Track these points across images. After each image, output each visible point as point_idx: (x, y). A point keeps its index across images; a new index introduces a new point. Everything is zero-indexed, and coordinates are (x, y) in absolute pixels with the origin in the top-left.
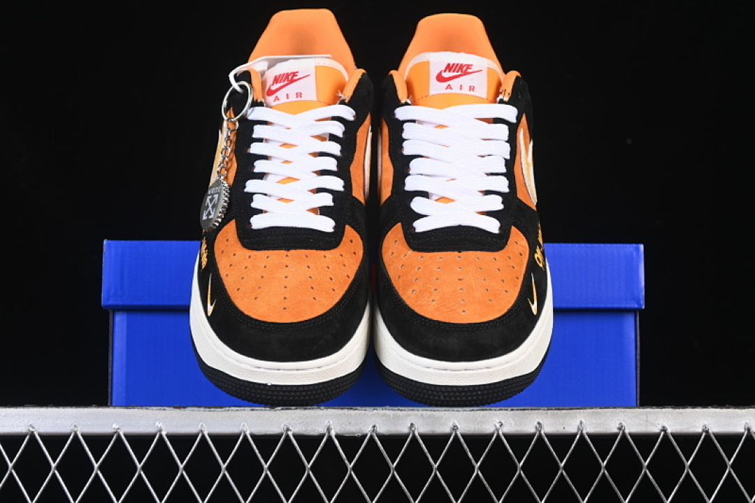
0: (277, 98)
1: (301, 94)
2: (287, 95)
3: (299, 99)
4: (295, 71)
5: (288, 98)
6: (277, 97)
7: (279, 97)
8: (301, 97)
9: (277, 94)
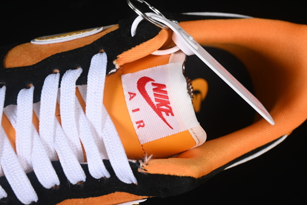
0: (132, 95)
1: (143, 126)
2: (138, 110)
3: (136, 126)
4: (173, 111)
5: (134, 111)
6: (135, 94)
7: (135, 98)
8: (138, 127)
9: (139, 95)
